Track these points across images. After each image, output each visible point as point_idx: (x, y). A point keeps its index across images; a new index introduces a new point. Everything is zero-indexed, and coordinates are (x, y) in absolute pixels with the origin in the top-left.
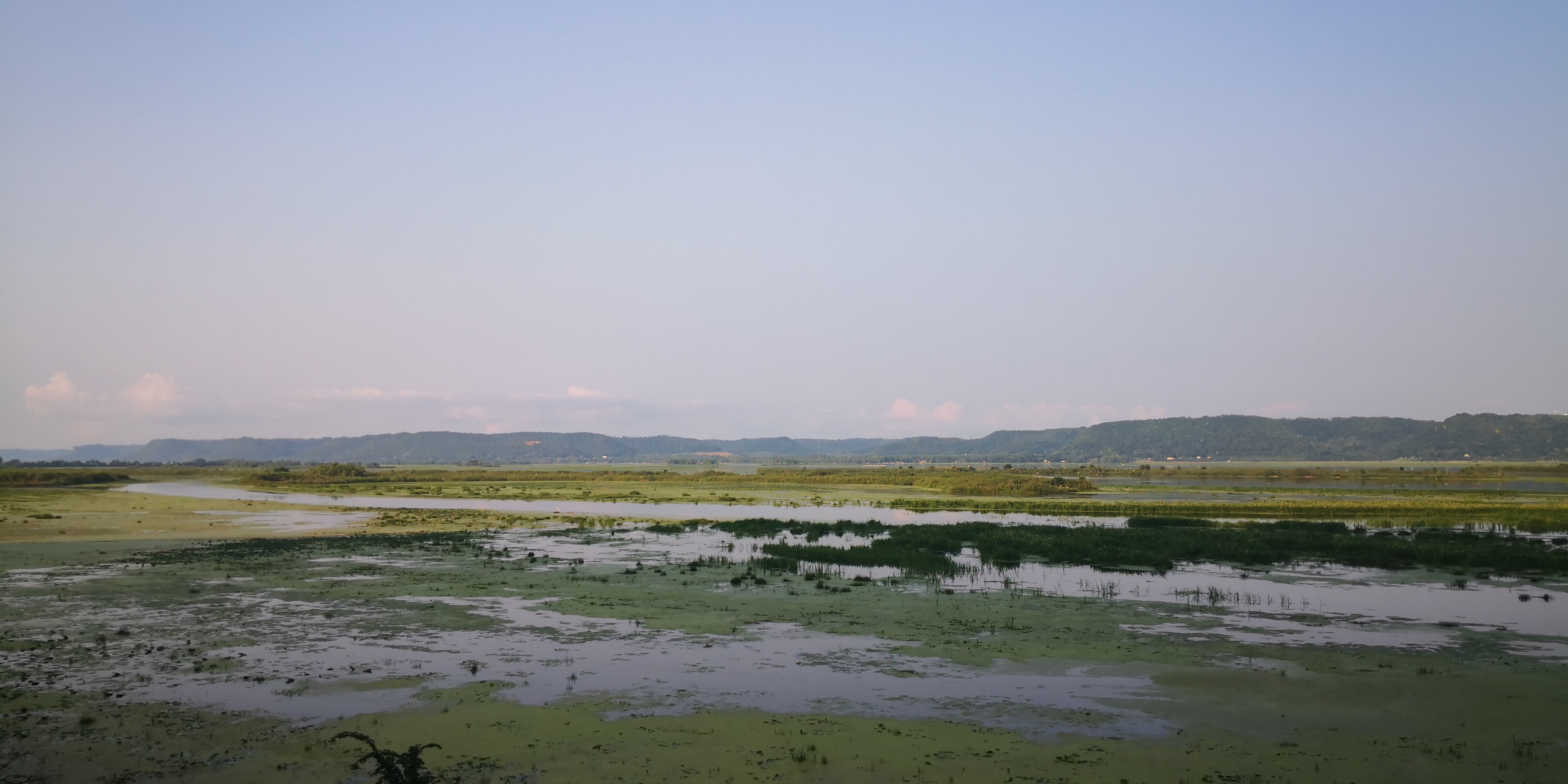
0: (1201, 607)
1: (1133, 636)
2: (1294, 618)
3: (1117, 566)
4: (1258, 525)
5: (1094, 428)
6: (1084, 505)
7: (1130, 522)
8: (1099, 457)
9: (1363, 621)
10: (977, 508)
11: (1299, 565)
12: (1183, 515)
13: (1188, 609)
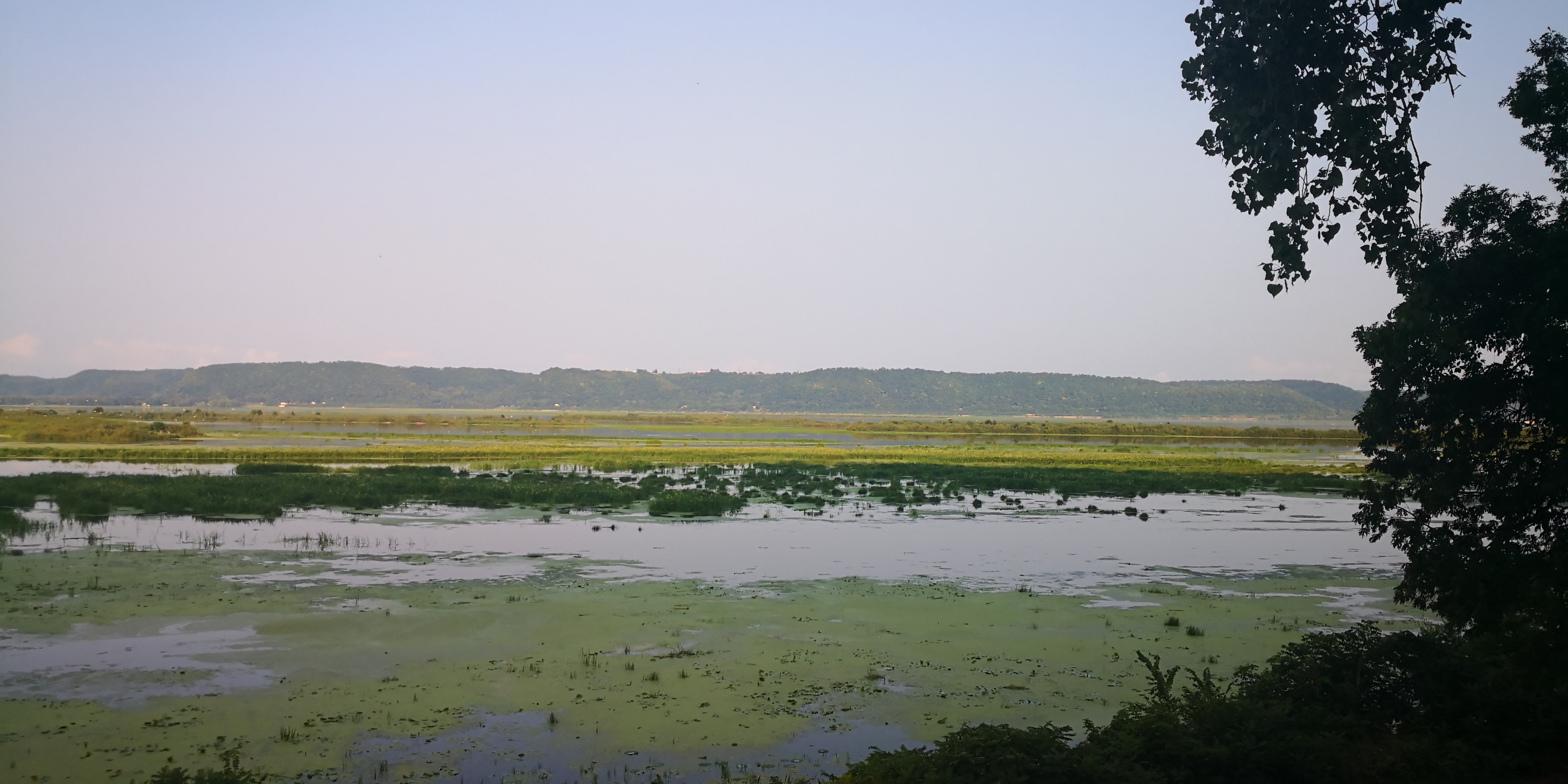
0: (310, 553)
1: (237, 587)
2: (400, 558)
3: (223, 515)
4: (369, 470)
5: (202, 369)
6: (188, 451)
7: (239, 470)
8: (207, 402)
9: (463, 558)
10: (56, 456)
11: (408, 507)
12: (295, 461)
13: (296, 556)
